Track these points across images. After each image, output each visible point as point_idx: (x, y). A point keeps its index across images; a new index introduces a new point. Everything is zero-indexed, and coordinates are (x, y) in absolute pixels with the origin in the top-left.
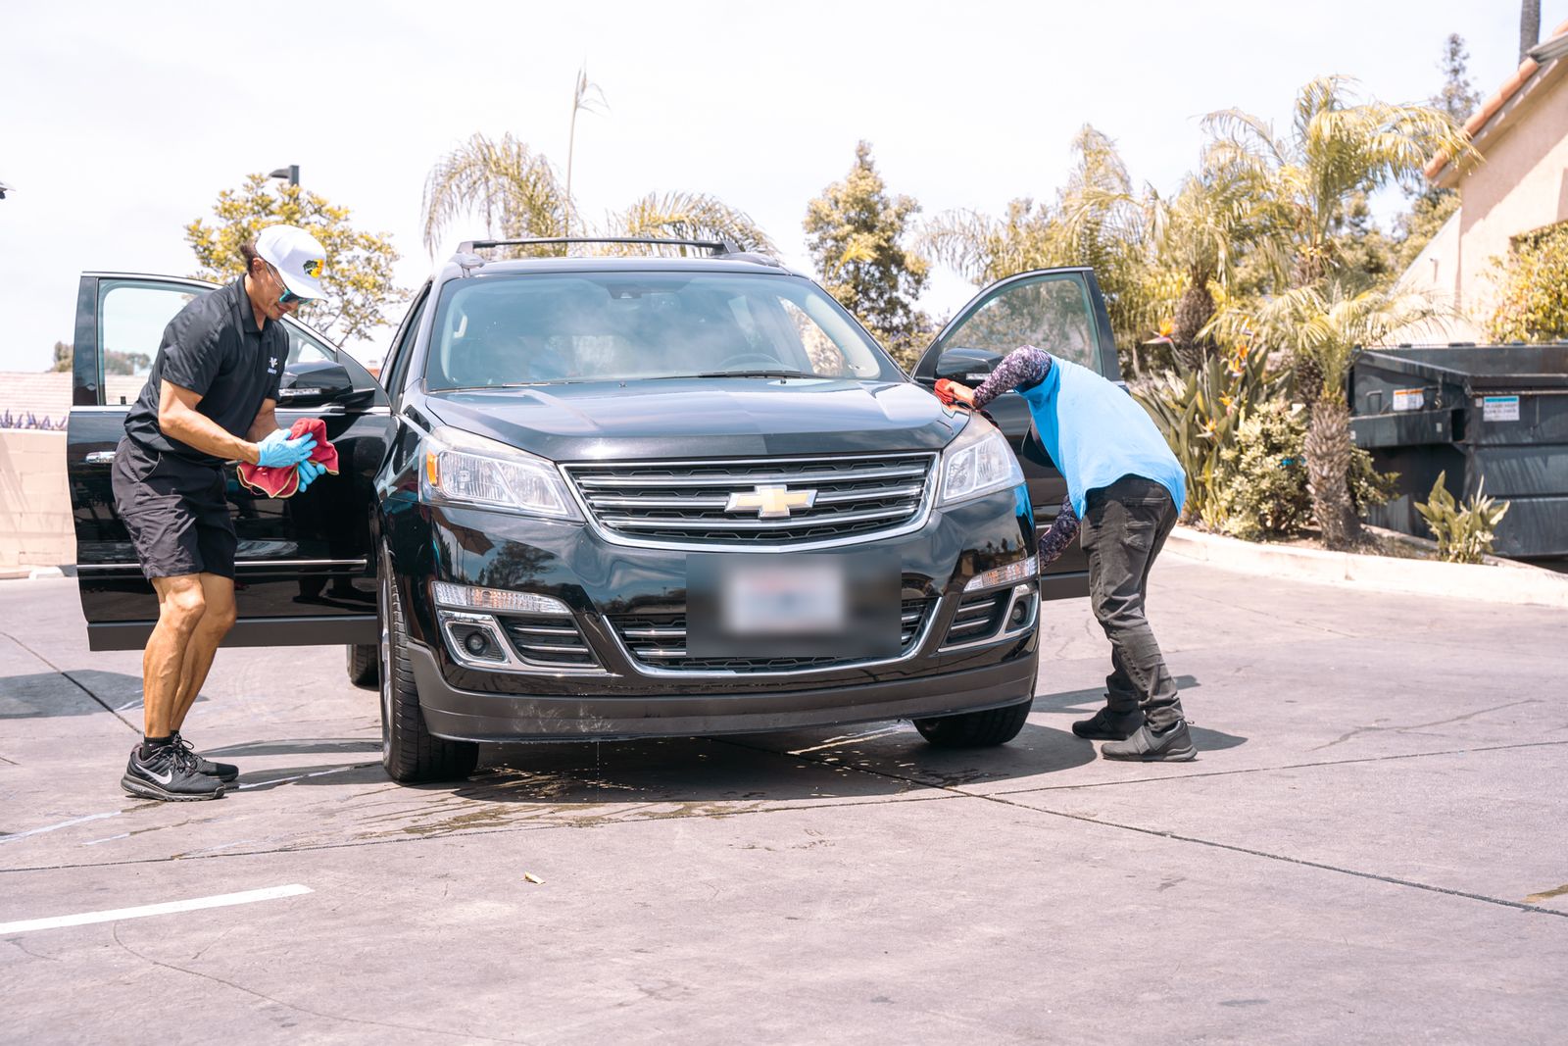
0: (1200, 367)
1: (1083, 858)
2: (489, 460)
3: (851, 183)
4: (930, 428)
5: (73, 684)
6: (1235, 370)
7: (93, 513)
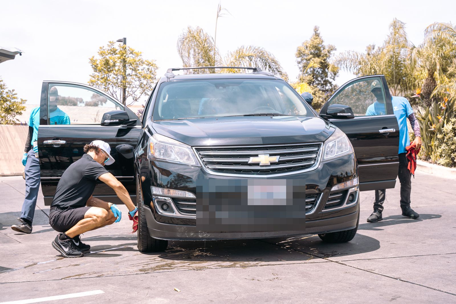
0: (431, 105)
1: (366, 287)
2: (170, 145)
3: (312, 40)
4: (321, 134)
5: (44, 214)
6: (443, 106)
7: (49, 159)
